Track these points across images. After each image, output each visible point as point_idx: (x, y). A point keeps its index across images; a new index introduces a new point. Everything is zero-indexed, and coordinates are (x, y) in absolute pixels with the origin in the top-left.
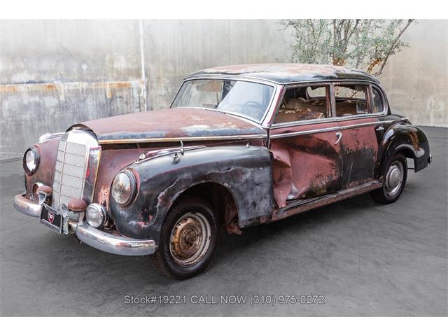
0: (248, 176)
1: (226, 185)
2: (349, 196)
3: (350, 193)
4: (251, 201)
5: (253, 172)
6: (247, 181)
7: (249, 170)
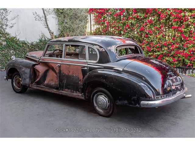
0: (23, 69)
1: (18, 70)
2: (62, 94)
3: (63, 93)
4: (24, 78)
5: (25, 69)
6: (23, 71)
7: (24, 68)
